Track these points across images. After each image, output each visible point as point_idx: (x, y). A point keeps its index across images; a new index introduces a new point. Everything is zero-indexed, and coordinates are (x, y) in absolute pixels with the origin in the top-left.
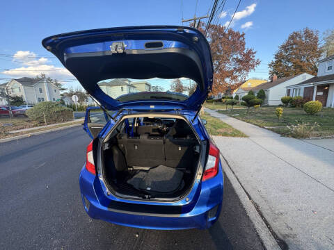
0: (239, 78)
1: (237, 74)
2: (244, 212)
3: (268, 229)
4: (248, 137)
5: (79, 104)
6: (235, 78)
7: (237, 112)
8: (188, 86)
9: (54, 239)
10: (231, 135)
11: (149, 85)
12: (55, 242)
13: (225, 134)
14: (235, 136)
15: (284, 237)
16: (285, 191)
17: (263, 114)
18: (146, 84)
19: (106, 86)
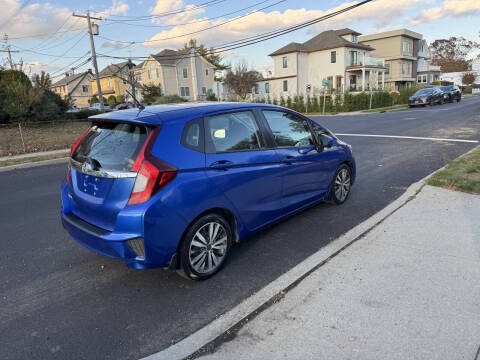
18: (404, 36)
19: (295, 54)
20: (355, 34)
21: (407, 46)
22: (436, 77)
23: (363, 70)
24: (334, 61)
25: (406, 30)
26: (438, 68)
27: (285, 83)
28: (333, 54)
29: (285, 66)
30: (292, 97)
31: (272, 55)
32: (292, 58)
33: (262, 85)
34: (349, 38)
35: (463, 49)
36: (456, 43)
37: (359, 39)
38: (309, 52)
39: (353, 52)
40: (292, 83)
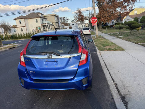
0: (128, 8)
1: (126, 4)
2: (108, 87)
3: (118, 93)
4: (124, 50)
5: (4, 34)
6: (124, 8)
7: (123, 34)
8: (88, 16)
9: (7, 102)
10: (113, 50)
11: (58, 17)
12: (8, 102)
13: (109, 50)
14: (116, 50)
15: (125, 95)
16: (135, 77)
17: (141, 34)
18: (55, 16)
19: (24, 19)
20: (42, 14)
21: (56, 18)
22: (64, 27)
23: (47, 25)
24: (37, 22)
25: (55, 14)
26: (64, 25)
27: (22, 29)
28: (37, 20)
29: (21, 23)
30: (25, 34)
31: (15, 19)
32: (22, 20)
33: (12, 29)
34: (40, 15)
35: (67, 20)
36: (65, 18)
37: (43, 16)
38: (28, 19)
39: (42, 19)
40: (24, 29)
